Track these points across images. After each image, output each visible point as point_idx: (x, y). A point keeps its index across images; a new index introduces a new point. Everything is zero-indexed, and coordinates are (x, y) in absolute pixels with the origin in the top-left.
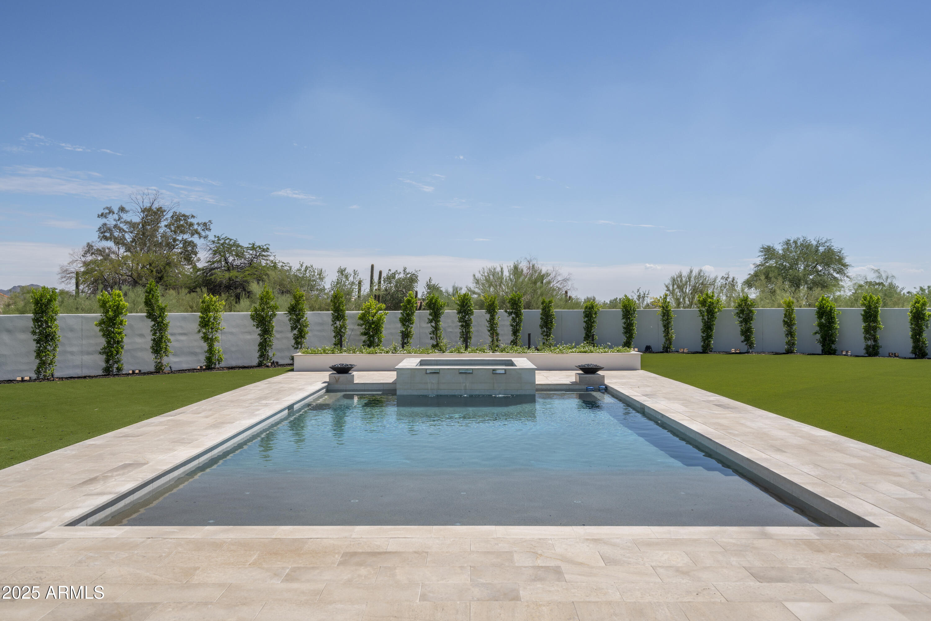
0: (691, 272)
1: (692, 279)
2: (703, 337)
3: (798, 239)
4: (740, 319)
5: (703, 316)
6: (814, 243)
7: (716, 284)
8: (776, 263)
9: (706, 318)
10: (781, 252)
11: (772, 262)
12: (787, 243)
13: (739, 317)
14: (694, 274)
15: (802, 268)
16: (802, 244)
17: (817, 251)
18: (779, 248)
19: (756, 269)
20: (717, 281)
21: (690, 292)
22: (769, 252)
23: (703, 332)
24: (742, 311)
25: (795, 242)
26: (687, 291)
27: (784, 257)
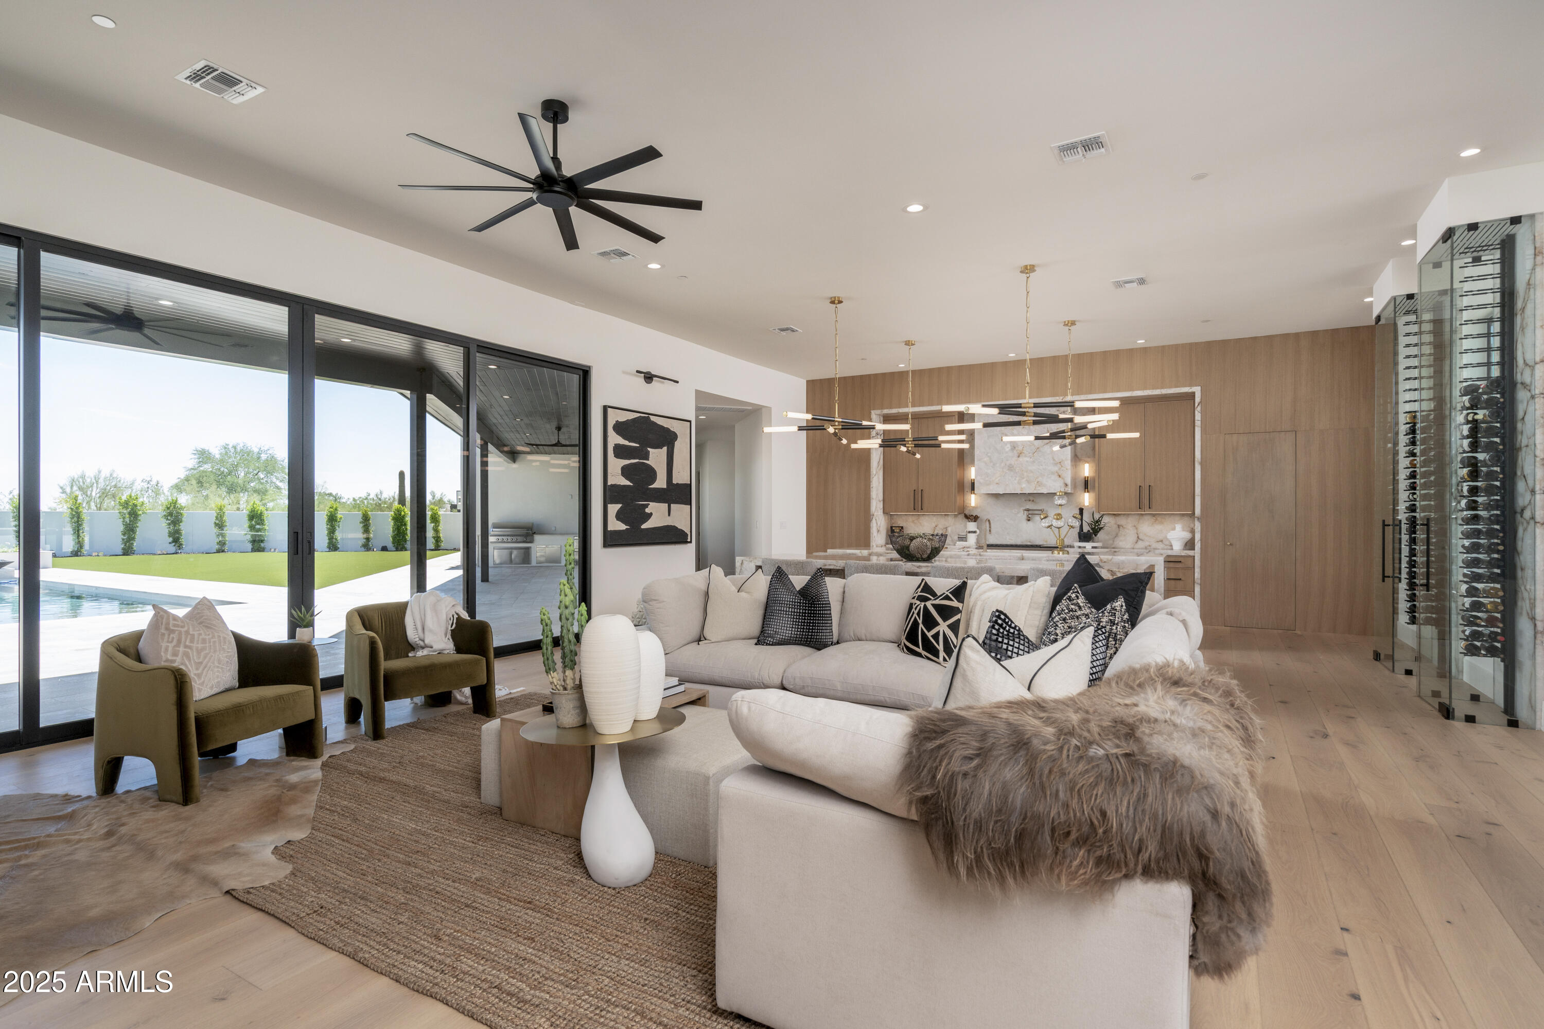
0: (100, 472)
1: (101, 480)
2: (123, 539)
3: (238, 444)
4: (168, 522)
5: (124, 518)
6: (256, 450)
7: (134, 488)
8: (213, 467)
9: (127, 520)
10: (218, 456)
11: (207, 467)
12: (225, 447)
13: (167, 519)
14: (103, 475)
15: (242, 474)
16: (242, 450)
17: (259, 458)
18: (216, 452)
19: (187, 473)
20: (136, 484)
21: (98, 495)
22: (203, 456)
23: (124, 535)
24: (171, 514)
25: (235, 447)
26: (94, 494)
27: (222, 461)
